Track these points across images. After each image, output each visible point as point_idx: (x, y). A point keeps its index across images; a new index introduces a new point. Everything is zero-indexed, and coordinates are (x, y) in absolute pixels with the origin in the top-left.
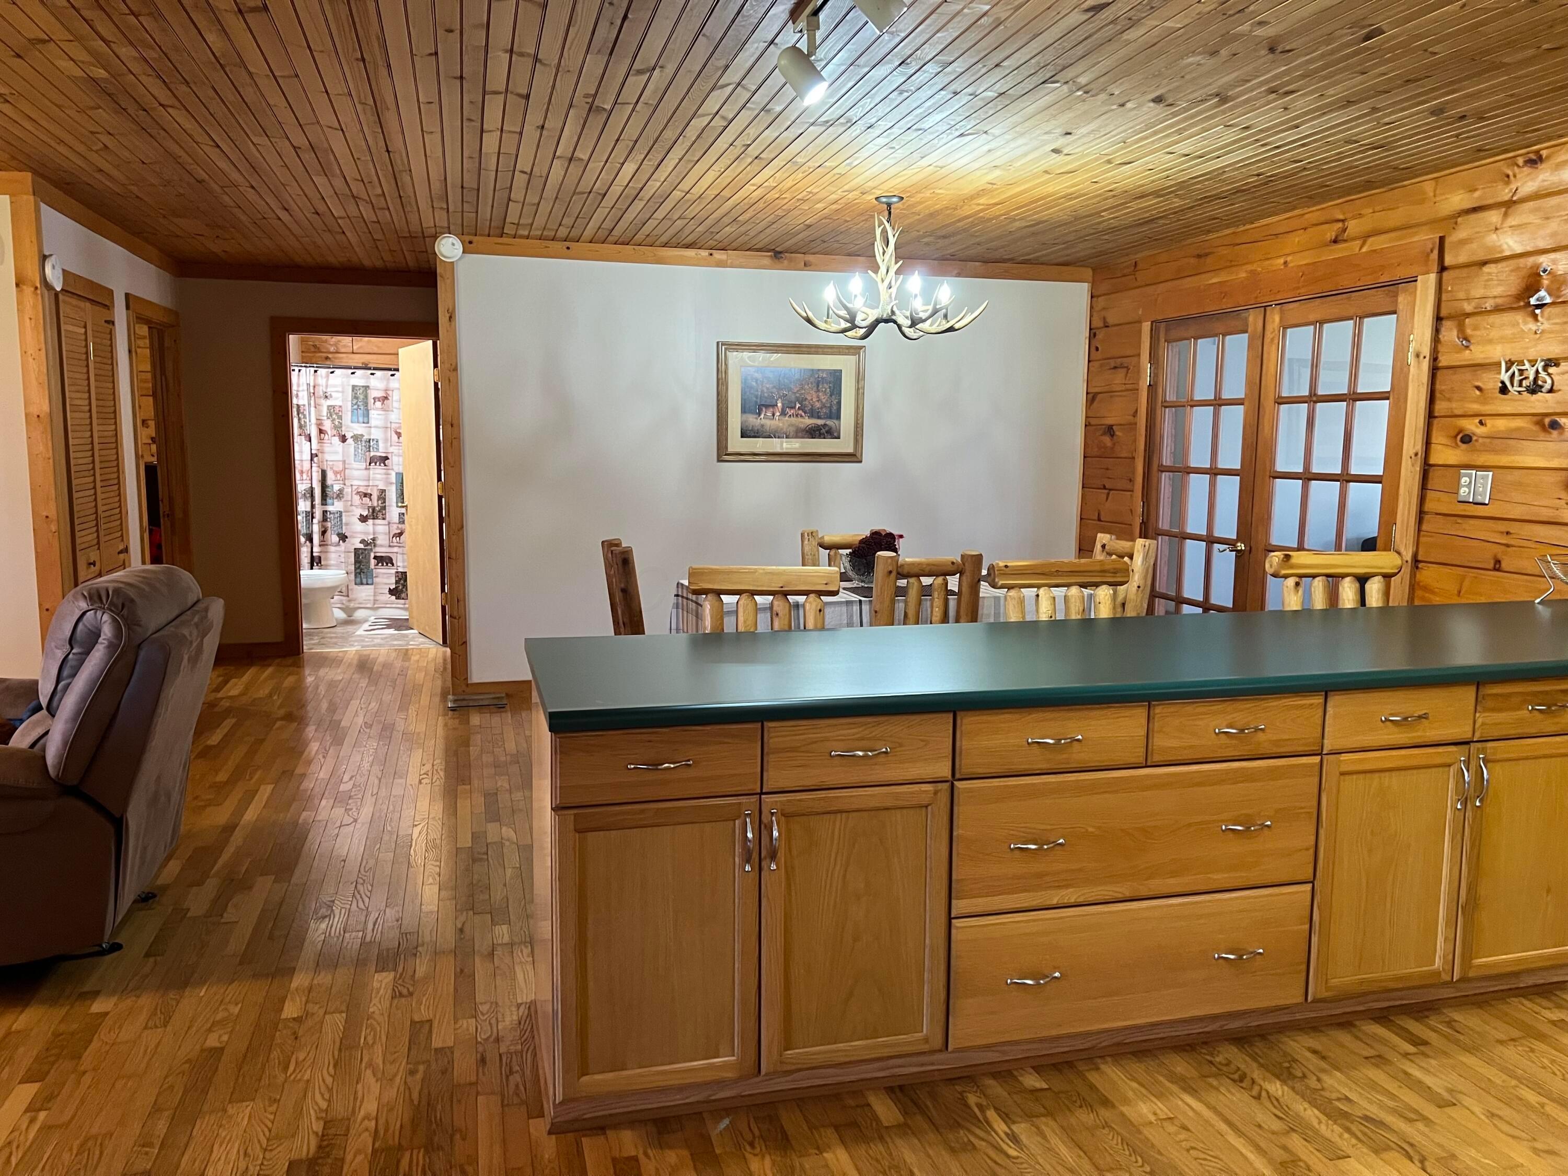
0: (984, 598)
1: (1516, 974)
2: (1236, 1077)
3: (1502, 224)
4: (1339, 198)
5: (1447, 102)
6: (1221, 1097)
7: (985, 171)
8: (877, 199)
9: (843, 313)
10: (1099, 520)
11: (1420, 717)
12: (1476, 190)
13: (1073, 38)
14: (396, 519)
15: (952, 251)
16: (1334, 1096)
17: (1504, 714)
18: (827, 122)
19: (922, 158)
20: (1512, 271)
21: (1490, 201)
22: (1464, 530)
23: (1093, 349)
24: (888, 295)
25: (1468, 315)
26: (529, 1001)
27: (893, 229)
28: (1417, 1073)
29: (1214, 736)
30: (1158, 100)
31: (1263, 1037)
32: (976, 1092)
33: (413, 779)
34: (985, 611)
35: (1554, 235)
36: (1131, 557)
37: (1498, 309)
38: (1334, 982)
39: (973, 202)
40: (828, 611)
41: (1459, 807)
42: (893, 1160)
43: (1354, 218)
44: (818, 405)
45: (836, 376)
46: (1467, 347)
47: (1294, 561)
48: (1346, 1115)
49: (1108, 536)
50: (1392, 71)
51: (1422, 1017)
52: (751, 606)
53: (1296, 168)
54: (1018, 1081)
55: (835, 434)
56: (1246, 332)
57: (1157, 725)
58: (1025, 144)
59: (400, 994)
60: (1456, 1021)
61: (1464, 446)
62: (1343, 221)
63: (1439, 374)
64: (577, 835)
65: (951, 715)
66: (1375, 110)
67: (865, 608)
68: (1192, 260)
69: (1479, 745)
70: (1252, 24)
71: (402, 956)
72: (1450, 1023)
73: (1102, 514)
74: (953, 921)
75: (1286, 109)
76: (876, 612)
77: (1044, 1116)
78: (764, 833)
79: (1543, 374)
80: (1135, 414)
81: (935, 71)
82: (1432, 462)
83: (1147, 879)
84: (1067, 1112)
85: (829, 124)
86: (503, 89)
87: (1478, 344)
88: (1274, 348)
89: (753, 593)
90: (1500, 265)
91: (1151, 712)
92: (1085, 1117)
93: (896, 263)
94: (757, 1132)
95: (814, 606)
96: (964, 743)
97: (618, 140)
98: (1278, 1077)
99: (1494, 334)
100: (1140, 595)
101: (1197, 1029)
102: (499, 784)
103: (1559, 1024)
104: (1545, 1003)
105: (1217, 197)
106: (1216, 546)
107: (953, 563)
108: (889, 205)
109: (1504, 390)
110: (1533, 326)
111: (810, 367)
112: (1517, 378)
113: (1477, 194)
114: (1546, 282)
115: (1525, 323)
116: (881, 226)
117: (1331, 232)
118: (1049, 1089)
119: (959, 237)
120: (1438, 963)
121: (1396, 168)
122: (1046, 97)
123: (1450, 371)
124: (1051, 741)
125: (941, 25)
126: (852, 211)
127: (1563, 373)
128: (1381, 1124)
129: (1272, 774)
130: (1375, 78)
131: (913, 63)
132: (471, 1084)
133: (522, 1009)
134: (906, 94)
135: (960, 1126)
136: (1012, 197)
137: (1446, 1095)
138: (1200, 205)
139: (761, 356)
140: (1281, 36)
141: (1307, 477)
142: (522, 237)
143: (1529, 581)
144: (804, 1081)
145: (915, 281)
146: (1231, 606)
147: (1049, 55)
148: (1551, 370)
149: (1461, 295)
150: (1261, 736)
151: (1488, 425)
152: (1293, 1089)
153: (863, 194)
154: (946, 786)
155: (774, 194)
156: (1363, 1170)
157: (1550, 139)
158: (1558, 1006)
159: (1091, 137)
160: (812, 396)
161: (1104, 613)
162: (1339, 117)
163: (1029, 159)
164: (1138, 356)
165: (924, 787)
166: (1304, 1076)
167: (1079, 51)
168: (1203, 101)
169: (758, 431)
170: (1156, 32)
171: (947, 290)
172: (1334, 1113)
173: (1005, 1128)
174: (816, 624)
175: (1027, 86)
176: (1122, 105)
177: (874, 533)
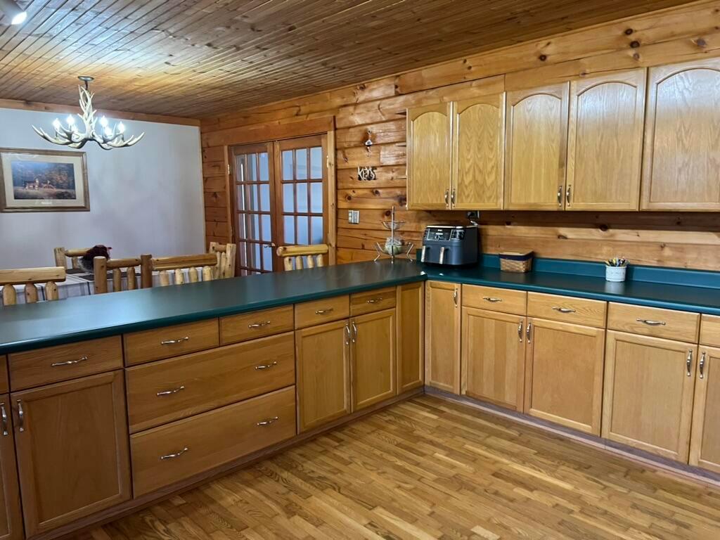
0: (154, 276)
2: (269, 474)
3: (354, 112)
4: (296, 96)
5: (328, 61)
6: (263, 485)
7: (134, 69)
8: (79, 77)
9: (65, 135)
10: (214, 236)
11: (330, 310)
13: (161, 10)
15: (128, 107)
16: (307, 471)
17: (360, 305)
18: (38, 35)
19: (98, 59)
20: (359, 131)
21: (349, 103)
22: (352, 234)
23: (204, 158)
24: (90, 127)
25: (346, 148)
27: (90, 94)
28: (338, 453)
29: (249, 329)
30: (209, 45)
31: (281, 454)
32: (150, 515)
34: (155, 282)
35: (371, 118)
36: (225, 252)
37: (356, 146)
38: (307, 424)
39: (132, 84)
40: (60, 291)
41: (347, 343)
43: (303, 105)
44: (61, 182)
45: (70, 168)
46: (346, 161)
47: (288, 250)
48: (312, 478)
49: (216, 243)
50: (303, 45)
51: (341, 430)
52: (11, 292)
53: (276, 82)
54: (172, 503)
55: (73, 197)
56: (267, 152)
57: (223, 327)
58: (151, 58)
60: (353, 429)
61: (349, 201)
62: (299, 106)
63: (338, 171)
65: (120, 337)
66: (300, 61)
67: (91, 286)
68: (242, 119)
69: (352, 318)
70: (241, 17)
72: (351, 431)
73: (216, 233)
74: (131, 436)
75: (265, 56)
76: (97, 287)
77: (183, 516)
78: (14, 413)
79: (372, 172)
80: (225, 187)
81: (93, 16)
82: (339, 208)
84: (194, 511)
85: (40, 36)
87: (350, 160)
88: (278, 159)
89: (12, 284)
90: (355, 129)
91: (220, 322)
92: (203, 511)
93: (93, 111)
95: (51, 288)
96: (128, 349)
98: (286, 470)
99: (355, 156)
100: (231, 269)
101: (253, 458)
103: (389, 421)
104: (385, 414)
105: (247, 91)
106: (264, 245)
107: (137, 260)
108: (86, 81)
109: (360, 179)
110: (367, 153)
111: (54, 162)
112: (364, 174)
113: (345, 99)
114: (370, 136)
115: (365, 152)
116: (82, 91)
117: (295, 111)
118: (186, 503)
119: (130, 100)
120: (345, 407)
121: (314, 86)
122: (155, 37)
123: (342, 171)
124: (173, 342)
126: (66, 82)
127: (378, 172)
128: (325, 478)
129: (275, 341)
130: (297, 47)
131: (80, 10)
134: (80, 26)
135: (140, 533)
136: (152, 83)
137: (349, 460)
138: (240, 94)
139: (24, 155)
140: (255, 24)
141: (296, 214)
143: (373, 253)
145: (104, 121)
146: (271, 270)
147: (151, 16)
148: (374, 171)
149: (343, 140)
150: (269, 326)
151: (356, 193)
152: (292, 473)
153: (70, 74)
154: (120, 372)
156: (317, 499)
157: (366, 79)
158: (389, 415)
159: (182, 59)
160: (57, 177)
161: (207, 278)
162: (288, 62)
163: (155, 65)
164: (224, 161)
165: (109, 374)
166: (297, 466)
167: (166, 16)
168: (229, 48)
169: (25, 196)
170: (199, 13)
171: (122, 126)
172: (307, 479)
173: (163, 528)
174: (53, 298)
175: (144, 29)
176: (193, 45)
177: (96, 247)
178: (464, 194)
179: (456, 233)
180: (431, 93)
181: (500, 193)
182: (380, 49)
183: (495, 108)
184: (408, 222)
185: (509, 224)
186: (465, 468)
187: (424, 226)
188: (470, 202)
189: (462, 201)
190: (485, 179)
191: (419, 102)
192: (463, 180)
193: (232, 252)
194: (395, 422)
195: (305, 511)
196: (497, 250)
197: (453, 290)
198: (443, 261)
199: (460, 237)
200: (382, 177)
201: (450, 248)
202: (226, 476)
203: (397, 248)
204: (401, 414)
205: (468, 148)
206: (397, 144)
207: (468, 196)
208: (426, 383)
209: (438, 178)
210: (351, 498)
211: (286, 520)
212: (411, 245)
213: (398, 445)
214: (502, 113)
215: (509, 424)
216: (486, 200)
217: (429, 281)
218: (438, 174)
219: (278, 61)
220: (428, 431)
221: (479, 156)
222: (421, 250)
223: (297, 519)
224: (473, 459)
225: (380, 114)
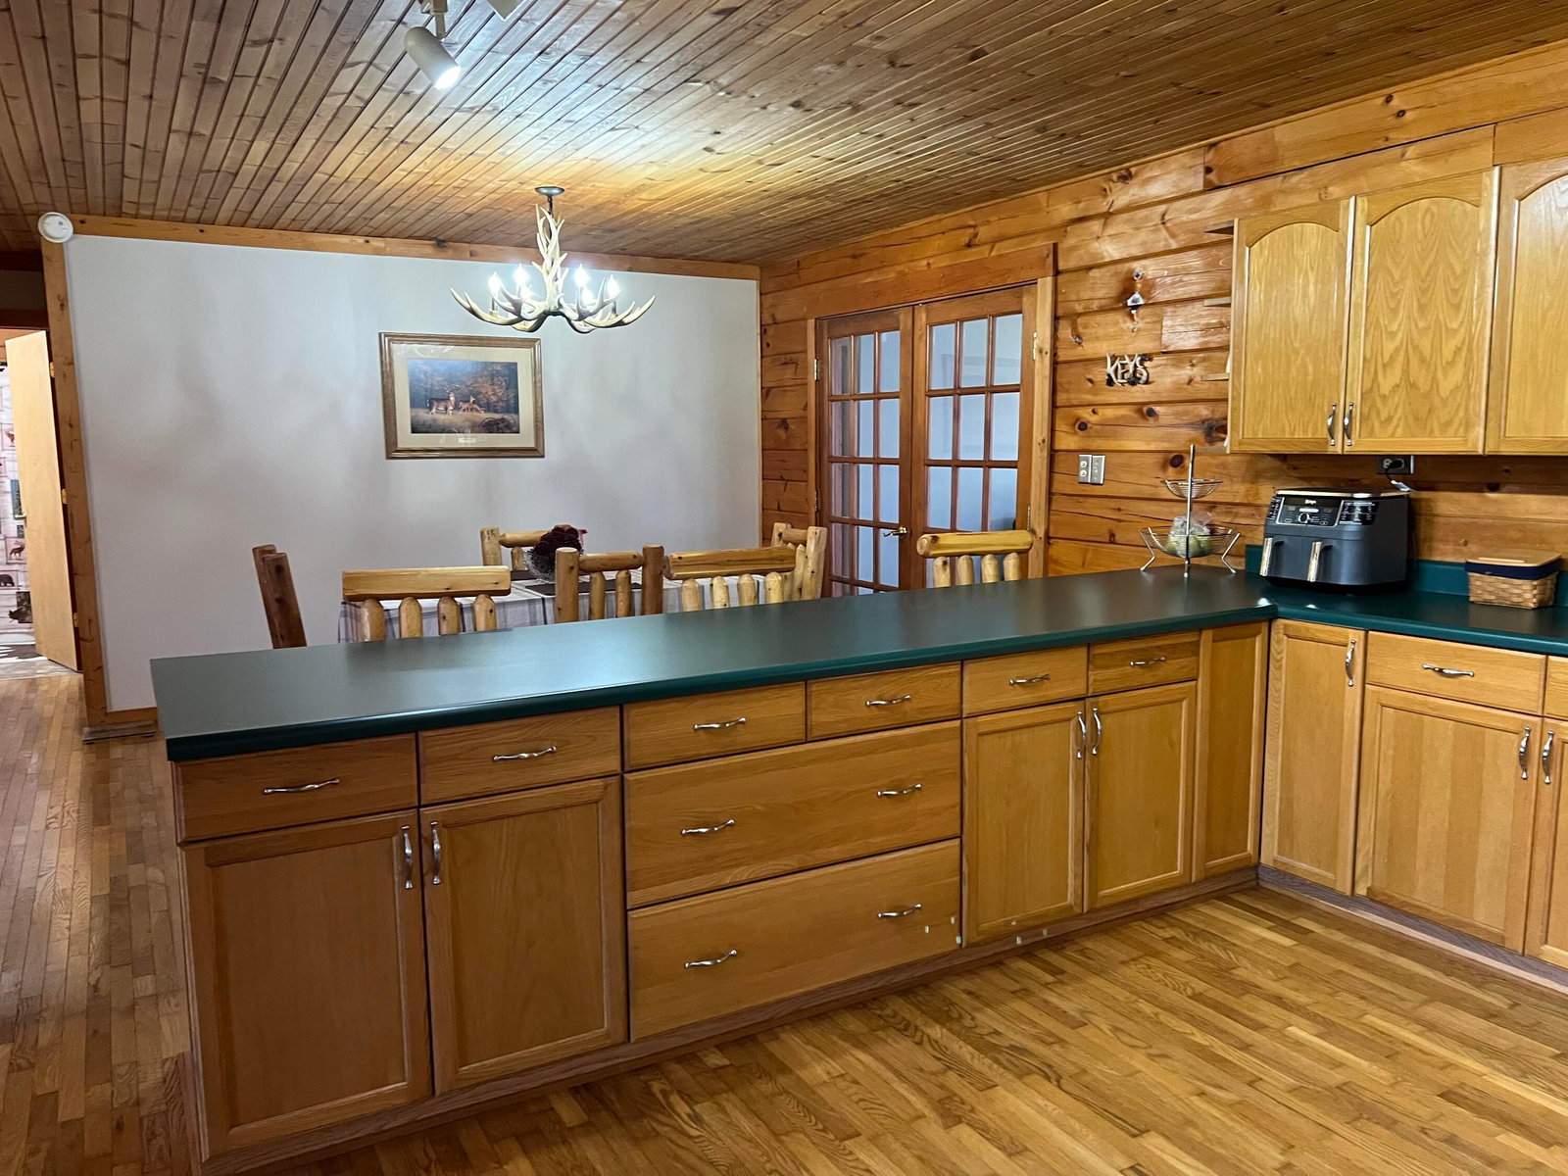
0: (668, 589)
1: (1135, 901)
2: (901, 1026)
3: (1102, 233)
4: (968, 206)
5: (1050, 120)
6: (888, 1047)
7: (641, 167)
8: (537, 189)
9: (509, 305)
10: (779, 510)
11: (1042, 678)
12: (1079, 202)
13: (708, 39)
14: (14, 533)
15: (621, 245)
16: (986, 1031)
17: (1111, 671)
18: (472, 108)
19: (577, 150)
20: (1112, 276)
21: (1093, 213)
22: (1085, 508)
23: (765, 345)
24: (554, 289)
25: (1080, 315)
26: (175, 1055)
27: (556, 221)
28: (1054, 1000)
29: (866, 708)
30: (796, 105)
31: (926, 986)
32: (660, 1079)
33: (38, 823)
34: (670, 603)
35: (1144, 243)
36: (805, 544)
37: (1102, 310)
38: (984, 926)
39: (637, 196)
40: (499, 612)
41: (1079, 756)
42: (576, 1160)
43: (984, 224)
44: (494, 399)
45: (512, 369)
46: (1080, 344)
47: (941, 542)
48: (995, 1047)
49: (784, 525)
50: (999, 90)
51: (1059, 950)
52: (415, 612)
53: (929, 176)
54: (702, 1062)
55: (515, 429)
56: (898, 329)
57: (814, 702)
58: (677, 141)
59: (18, 1065)
60: (1087, 948)
61: (1081, 433)
62: (974, 227)
63: (1059, 368)
64: (210, 869)
65: (617, 709)
66: (988, 125)
67: (549, 606)
68: (849, 260)
69: (1092, 700)
70: (871, 39)
71: (22, 1026)
72: (1082, 952)
73: (781, 504)
74: (629, 913)
75: (912, 120)
76: (559, 609)
77: (725, 1092)
78: (425, 848)
79: (1140, 368)
80: (805, 408)
81: (577, 63)
82: (1056, 448)
83: (811, 850)
84: (748, 1084)
85: (476, 111)
86: (96, 52)
87: (1088, 341)
88: (923, 344)
89: (416, 597)
90: (1103, 270)
91: (808, 691)
92: (766, 1087)
93: (561, 255)
94: (433, 1155)
95: (484, 608)
96: (632, 736)
97: (242, 115)
98: (937, 1021)
99: (1100, 332)
100: (814, 580)
101: (868, 986)
102: (145, 821)
103: (1171, 941)
104: (1161, 924)
105: (863, 200)
106: (882, 531)
107: (635, 557)
108: (550, 196)
109: (1110, 382)
110: (1130, 325)
111: (484, 360)
112: (1120, 371)
113: (1081, 205)
114: (1139, 286)
115: (1125, 322)
116: (542, 217)
117: (964, 236)
118: (731, 1065)
119: (626, 231)
120: (1070, 899)
121: (1014, 180)
122: (692, 96)
123: (1067, 366)
124: (716, 726)
125: (575, 16)
126: (513, 201)
127: (1156, 367)
128: (1023, 1051)
129: (919, 740)
130: (984, 96)
131: (554, 53)
132: (105, 1155)
133: (168, 1064)
134: (551, 85)
135: (643, 1115)
136: (675, 192)
137: (1079, 1017)
138: (849, 207)
139: (432, 349)
140: (898, 51)
141: (956, 464)
142: (145, 217)
143: (1138, 552)
144: (484, 1095)
145: (582, 274)
146: (897, 586)
147: (688, 54)
148: (1147, 364)
149: (1074, 297)
150: (907, 706)
151: (1100, 414)
152: (951, 1030)
153: (522, 184)
154: (615, 780)
155: (427, 181)
156: (1010, 1096)
157: (1136, 157)
158: (1172, 926)
159: (739, 137)
160: (487, 389)
161: (775, 598)
162: (959, 130)
163: (683, 155)
164: (805, 351)
165: (594, 783)
166: (961, 1017)
167: (716, 52)
168: (837, 108)
169: (430, 426)
170: (785, 39)
171: (615, 284)
172: (985, 1047)
173: (688, 1110)
174: (487, 626)
175: (671, 82)
176: (764, 108)
177: (557, 529)
178: (1378, 413)
179: (1351, 509)
180: (1296, 179)
181: (1477, 415)
182: (1176, 85)
183: (1469, 206)
184: (1226, 482)
185: (1494, 488)
186: (1367, 1071)
187: (1266, 493)
188: (1392, 436)
189: (1371, 433)
190: (1434, 380)
191: (1265, 202)
192: (1375, 379)
193: (817, 544)
194: (1187, 943)
195: (983, 1117)
196: (1462, 554)
197: (1346, 646)
198: (1318, 575)
199: (1363, 518)
200: (1165, 378)
201: (1334, 543)
202: (809, 1018)
203: (1199, 542)
204: (1201, 926)
205: (1393, 305)
206: (1207, 302)
207: (1389, 419)
208: (1263, 861)
209: (1310, 378)
210: (1085, 1102)
211: (941, 1132)
212: (1233, 535)
213: (1196, 997)
214: (1488, 219)
215: (1484, 978)
216: (1436, 429)
217: (1281, 622)
218: (1310, 368)
219: (937, 131)
220: (1270, 972)
221: (1421, 324)
222: (1261, 548)
223: (964, 1131)
224: (1389, 1052)
225: (1164, 234)
